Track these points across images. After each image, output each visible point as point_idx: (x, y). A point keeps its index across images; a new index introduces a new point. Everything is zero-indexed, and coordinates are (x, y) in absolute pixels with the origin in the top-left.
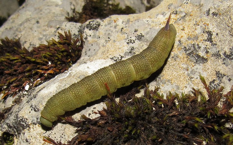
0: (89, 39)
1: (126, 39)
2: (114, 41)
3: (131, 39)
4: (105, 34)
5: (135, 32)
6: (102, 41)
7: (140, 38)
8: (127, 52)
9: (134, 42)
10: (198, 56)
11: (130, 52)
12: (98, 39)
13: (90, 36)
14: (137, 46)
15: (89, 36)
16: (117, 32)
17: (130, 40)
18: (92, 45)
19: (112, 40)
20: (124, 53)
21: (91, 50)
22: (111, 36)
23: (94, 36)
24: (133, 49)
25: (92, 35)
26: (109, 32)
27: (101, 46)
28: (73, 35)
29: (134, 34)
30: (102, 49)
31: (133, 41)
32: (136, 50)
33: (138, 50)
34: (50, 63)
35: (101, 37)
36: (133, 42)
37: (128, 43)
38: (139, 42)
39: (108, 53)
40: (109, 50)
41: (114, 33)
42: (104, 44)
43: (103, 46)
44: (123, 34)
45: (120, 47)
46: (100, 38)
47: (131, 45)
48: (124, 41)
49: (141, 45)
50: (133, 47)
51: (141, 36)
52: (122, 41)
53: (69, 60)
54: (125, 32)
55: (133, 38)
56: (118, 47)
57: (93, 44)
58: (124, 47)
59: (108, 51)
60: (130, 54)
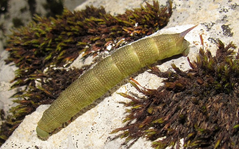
0: (178, 8)
1: (219, 8)
2: (206, 10)
3: (224, 8)
4: (196, 4)
5: (229, 3)
6: (192, 10)
7: (234, 7)
8: (219, 20)
9: (227, 11)
11: (223, 20)
12: (188, 8)
13: (180, 5)
14: (230, 15)
15: (178, 6)
16: (210, 2)
17: (223, 9)
18: (181, 13)
19: (203, 9)
20: (216, 20)
21: (179, 18)
22: (202, 5)
23: (184, 6)
24: (225, 17)
26: (200, 2)
27: (190, 14)
28: (161, 6)
29: (227, 4)
30: (192, 16)
31: (227, 10)
32: (229, 18)
33: (231, 18)
34: (136, 25)
35: (191, 6)
36: (226, 11)
37: (220, 12)
38: (233, 11)
39: (198, 19)
40: (200, 17)
41: (206, 3)
42: (195, 12)
43: (194, 14)
44: (216, 4)
45: (211, 15)
46: (190, 7)
47: (224, 13)
48: (216, 10)
49: (235, 13)
50: (226, 16)
51: (235, 5)
52: (214, 10)
53: (157, 24)
54: (218, 2)
55: (227, 8)
56: (209, 15)
57: (182, 12)
58: (216, 16)
60: (222, 22)
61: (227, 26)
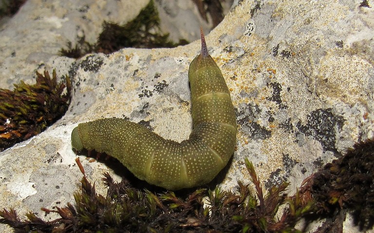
0: (83, 85)
1: (139, 89)
2: (120, 91)
3: (147, 89)
4: (108, 79)
5: (156, 78)
6: (101, 90)
7: (161, 89)
8: (136, 111)
9: (151, 95)
10: (257, 126)
11: (142, 112)
12: (96, 87)
13: (85, 80)
14: (154, 102)
15: (83, 80)
16: (127, 76)
17: (144, 91)
18: (84, 96)
19: (116, 90)
20: (132, 111)
21: (80, 105)
22: (116, 82)
23: (91, 81)
24: (147, 106)
25: (88, 79)
26: (114, 76)
27: (97, 97)
28: (61, 78)
29: (153, 81)
30: (98, 103)
31: (150, 92)
32: (152, 108)
33: (154, 109)
34: (8, 122)
35: (100, 83)
36: (149, 94)
37: (141, 96)
38: (159, 95)
39: (105, 110)
40: (109, 105)
41: (122, 77)
42: (103, 95)
43: (101, 99)
44: (137, 80)
45: (127, 102)
46: (98, 84)
47: (145, 99)
48: (135, 91)
49: (162, 100)
50: (148, 103)
51: (163, 84)
52: (132, 92)
53: (41, 118)
54: (140, 76)
55: (151, 88)
56: (123, 102)
57: (87, 94)
58: (133, 103)
59: (106, 106)
60: (141, 115)
61: (148, 123)
